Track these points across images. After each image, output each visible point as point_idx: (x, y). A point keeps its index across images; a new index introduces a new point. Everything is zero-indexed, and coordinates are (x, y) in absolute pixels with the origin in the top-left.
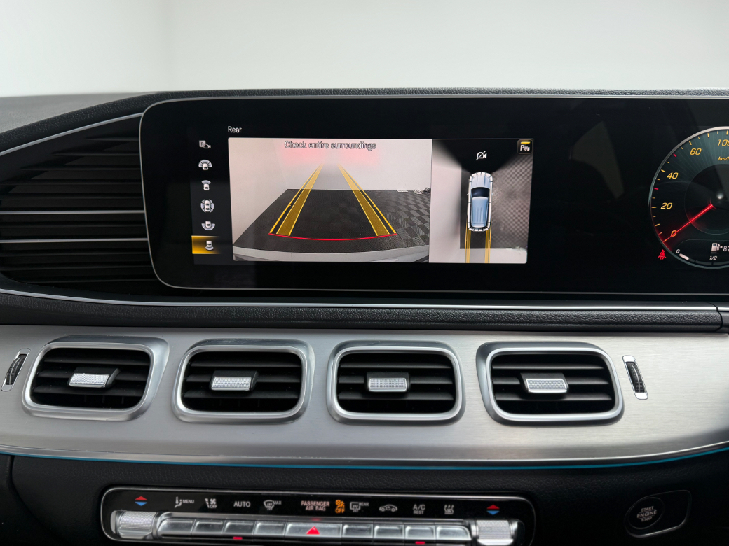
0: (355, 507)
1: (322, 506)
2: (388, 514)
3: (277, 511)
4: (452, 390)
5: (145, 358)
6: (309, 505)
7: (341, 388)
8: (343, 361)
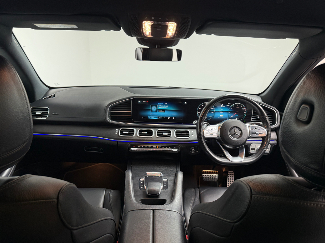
0: (159, 147)
1: (155, 147)
2: (163, 148)
3: (150, 148)
4: (171, 135)
5: (133, 130)
6: (154, 147)
7: (158, 134)
8: (158, 131)
